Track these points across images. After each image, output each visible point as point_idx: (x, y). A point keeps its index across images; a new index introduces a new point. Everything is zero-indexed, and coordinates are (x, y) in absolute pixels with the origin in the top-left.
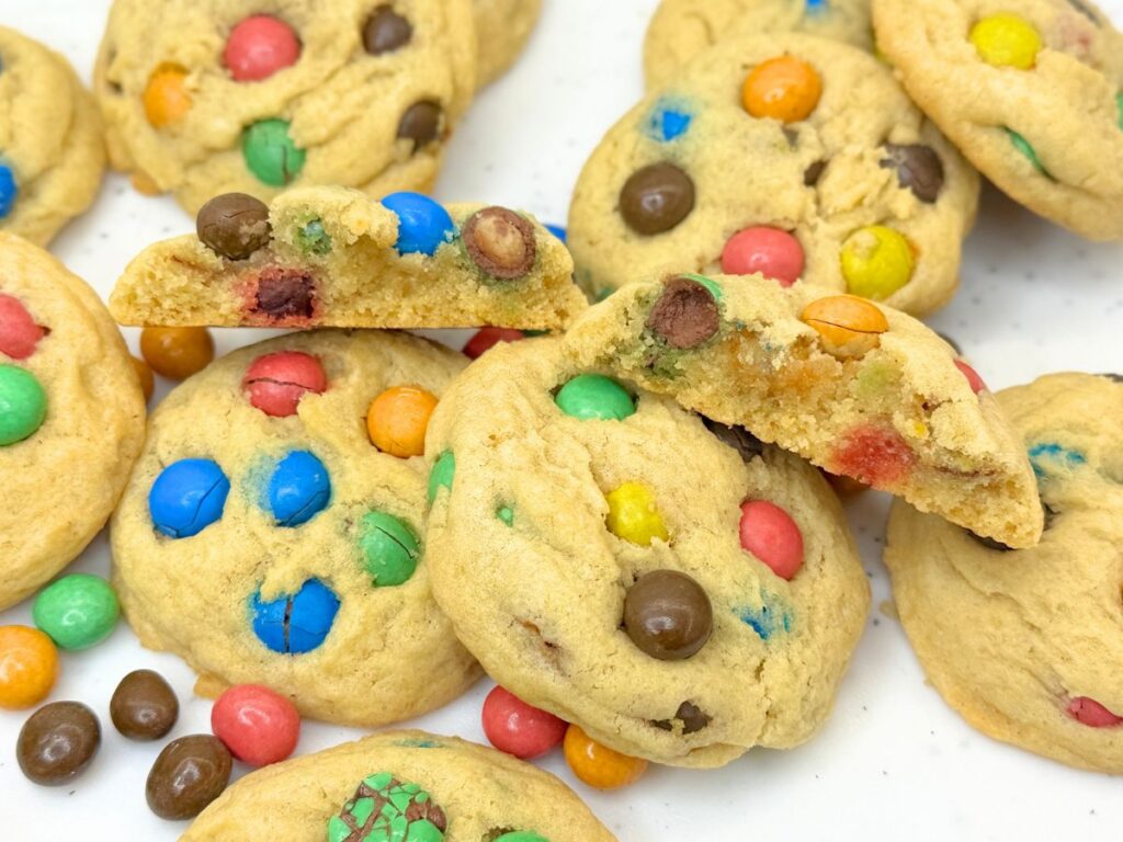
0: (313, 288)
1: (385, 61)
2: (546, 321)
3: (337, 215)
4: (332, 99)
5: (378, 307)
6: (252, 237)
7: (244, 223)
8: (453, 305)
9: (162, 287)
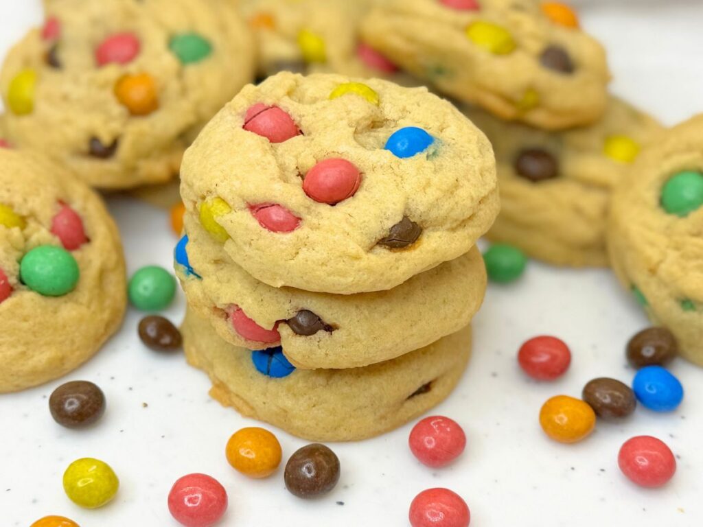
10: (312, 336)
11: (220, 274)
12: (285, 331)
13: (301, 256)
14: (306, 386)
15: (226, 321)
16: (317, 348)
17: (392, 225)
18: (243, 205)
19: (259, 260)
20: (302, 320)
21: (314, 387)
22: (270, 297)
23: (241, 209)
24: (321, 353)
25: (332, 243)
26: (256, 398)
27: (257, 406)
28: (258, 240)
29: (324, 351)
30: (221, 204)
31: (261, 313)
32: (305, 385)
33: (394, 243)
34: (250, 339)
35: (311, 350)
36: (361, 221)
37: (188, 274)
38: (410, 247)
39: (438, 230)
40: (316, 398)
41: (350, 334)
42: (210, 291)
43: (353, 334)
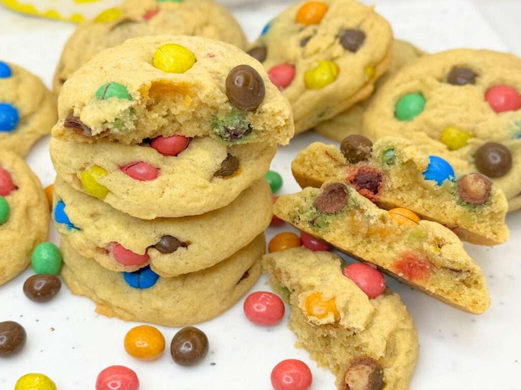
0: (381, 181)
2: (485, 231)
3: (402, 147)
5: (407, 198)
6: (362, 152)
7: (361, 144)
8: (443, 210)
9: (316, 160)
10: (175, 253)
11: (97, 223)
12: (154, 253)
13: (166, 194)
14: (169, 290)
15: (108, 255)
16: (180, 261)
17: (222, 161)
18: (116, 168)
19: (136, 203)
20: (164, 243)
21: (175, 289)
22: (140, 232)
23: (115, 170)
24: (182, 263)
25: (186, 180)
26: (134, 306)
27: (136, 311)
28: (133, 189)
29: (184, 261)
30: (99, 170)
31: (136, 244)
32: (168, 288)
33: (225, 173)
34: (128, 265)
35: (176, 263)
36: (201, 162)
37: (71, 229)
38: (235, 174)
39: (248, 160)
40: (179, 296)
41: (200, 246)
42: (92, 237)
43: (202, 245)
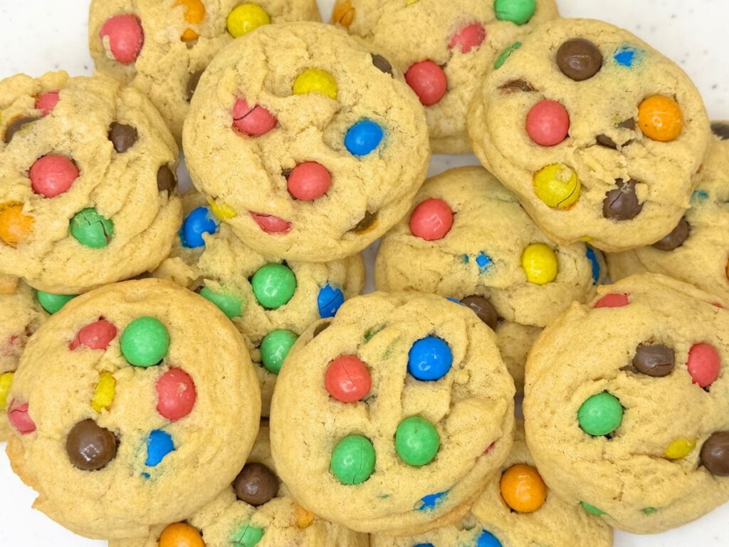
1: (131, 153)
4: (115, 184)
17: (358, 222)
18: (246, 212)
23: (245, 215)
25: (315, 241)
